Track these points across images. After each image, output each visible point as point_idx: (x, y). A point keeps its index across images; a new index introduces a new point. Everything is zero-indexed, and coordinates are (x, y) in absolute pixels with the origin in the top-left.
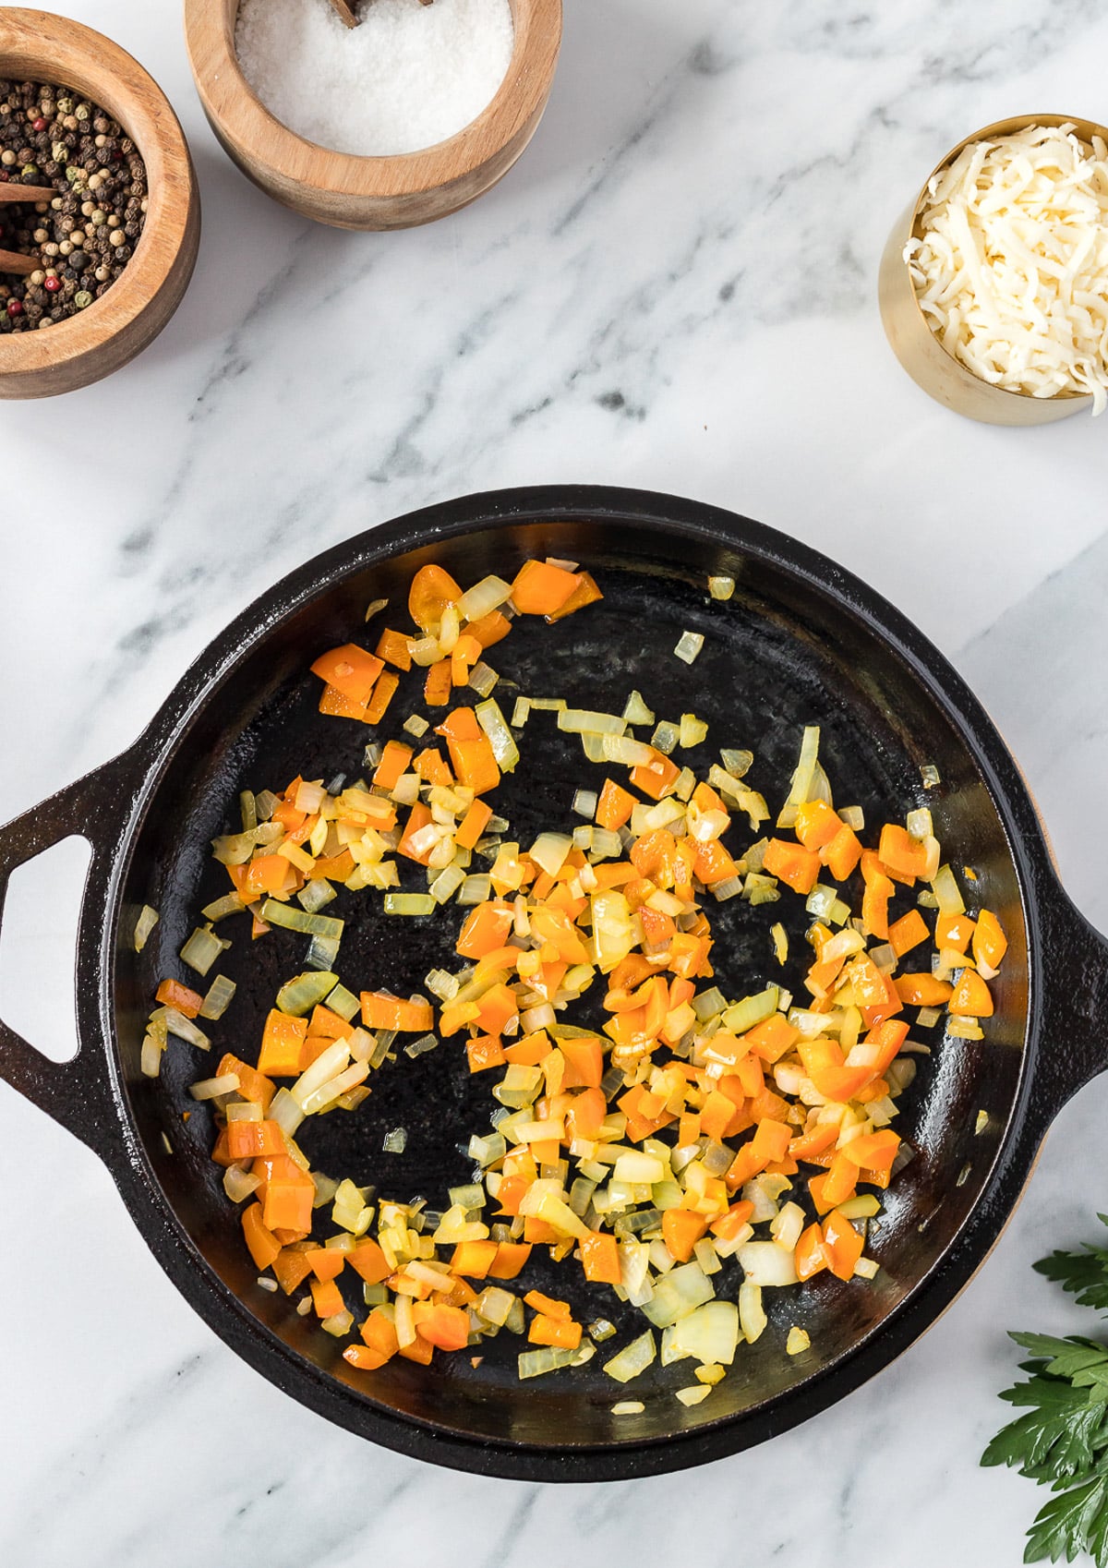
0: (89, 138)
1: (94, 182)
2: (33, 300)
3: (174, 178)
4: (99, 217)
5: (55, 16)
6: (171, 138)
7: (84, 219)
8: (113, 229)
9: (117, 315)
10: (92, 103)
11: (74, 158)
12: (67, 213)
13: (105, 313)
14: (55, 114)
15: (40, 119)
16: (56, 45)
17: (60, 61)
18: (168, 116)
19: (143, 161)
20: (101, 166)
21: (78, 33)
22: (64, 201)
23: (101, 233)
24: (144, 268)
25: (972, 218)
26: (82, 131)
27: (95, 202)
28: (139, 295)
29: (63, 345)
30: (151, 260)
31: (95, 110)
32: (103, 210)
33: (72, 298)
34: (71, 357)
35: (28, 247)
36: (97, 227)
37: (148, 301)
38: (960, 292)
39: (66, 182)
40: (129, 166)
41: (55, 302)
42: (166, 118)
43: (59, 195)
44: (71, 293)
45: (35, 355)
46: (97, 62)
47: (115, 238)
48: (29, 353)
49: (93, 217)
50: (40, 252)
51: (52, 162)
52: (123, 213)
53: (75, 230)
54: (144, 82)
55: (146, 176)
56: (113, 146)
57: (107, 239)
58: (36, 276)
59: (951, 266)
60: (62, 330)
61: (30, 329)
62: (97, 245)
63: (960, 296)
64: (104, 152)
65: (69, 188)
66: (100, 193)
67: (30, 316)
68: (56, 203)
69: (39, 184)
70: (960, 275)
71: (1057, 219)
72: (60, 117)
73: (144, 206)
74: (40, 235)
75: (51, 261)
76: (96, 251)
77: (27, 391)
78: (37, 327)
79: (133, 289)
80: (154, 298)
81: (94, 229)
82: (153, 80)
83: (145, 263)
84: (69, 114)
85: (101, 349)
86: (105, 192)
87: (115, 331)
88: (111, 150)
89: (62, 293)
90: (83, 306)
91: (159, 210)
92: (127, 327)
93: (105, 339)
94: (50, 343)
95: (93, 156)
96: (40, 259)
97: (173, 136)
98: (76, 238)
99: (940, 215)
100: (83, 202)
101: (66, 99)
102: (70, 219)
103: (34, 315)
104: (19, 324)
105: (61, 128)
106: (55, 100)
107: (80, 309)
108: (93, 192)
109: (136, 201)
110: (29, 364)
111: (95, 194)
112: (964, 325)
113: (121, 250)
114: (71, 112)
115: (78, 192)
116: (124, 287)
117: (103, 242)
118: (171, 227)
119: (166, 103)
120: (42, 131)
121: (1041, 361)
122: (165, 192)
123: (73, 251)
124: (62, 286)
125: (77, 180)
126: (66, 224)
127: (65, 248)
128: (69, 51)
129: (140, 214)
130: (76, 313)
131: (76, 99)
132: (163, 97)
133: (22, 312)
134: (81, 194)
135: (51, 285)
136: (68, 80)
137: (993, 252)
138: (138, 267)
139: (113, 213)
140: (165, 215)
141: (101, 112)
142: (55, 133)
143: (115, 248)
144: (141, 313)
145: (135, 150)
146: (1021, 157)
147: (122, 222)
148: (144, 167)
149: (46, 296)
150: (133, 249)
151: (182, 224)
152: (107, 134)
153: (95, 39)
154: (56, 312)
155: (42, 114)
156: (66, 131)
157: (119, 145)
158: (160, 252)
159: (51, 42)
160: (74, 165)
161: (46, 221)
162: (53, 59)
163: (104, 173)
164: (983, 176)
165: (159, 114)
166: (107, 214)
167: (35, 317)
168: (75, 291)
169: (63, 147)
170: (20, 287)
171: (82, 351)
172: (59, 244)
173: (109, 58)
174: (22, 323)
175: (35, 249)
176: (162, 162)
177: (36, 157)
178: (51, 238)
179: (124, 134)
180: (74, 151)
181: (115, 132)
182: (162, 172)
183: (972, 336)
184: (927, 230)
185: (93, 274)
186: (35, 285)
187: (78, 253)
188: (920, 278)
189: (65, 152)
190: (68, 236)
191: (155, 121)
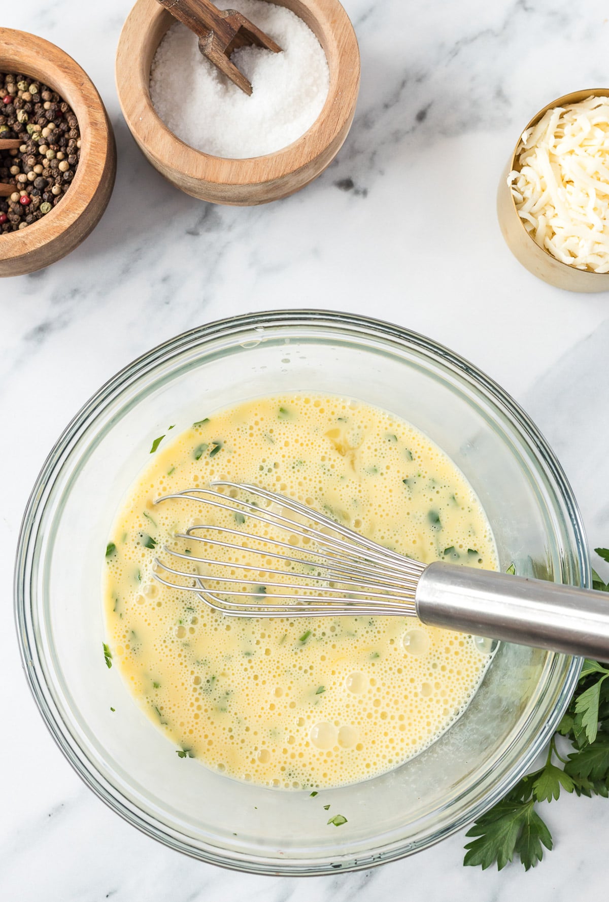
0: (39, 104)
1: (45, 132)
2: (14, 212)
3: (96, 124)
4: (51, 154)
5: (10, 30)
6: (92, 99)
7: (41, 157)
8: (60, 161)
9: (68, 215)
10: (40, 83)
11: (32, 118)
12: (30, 154)
13: (60, 215)
14: (16, 92)
15: (7, 96)
16: (13, 48)
17: (16, 58)
18: (88, 85)
19: (75, 116)
20: (49, 122)
21: (26, 39)
22: (28, 146)
23: (53, 164)
24: (83, 183)
25: (551, 156)
26: (35, 101)
27: (48, 145)
28: (81, 201)
29: (36, 239)
30: (86, 178)
31: (41, 87)
32: (53, 150)
33: (38, 208)
34: (41, 245)
35: (7, 178)
36: (50, 161)
37: (87, 204)
38: (545, 205)
39: (27, 135)
40: (67, 120)
41: (27, 211)
42: (88, 87)
43: (24, 143)
44: (38, 205)
45: (18, 247)
46: (40, 56)
47: (62, 166)
48: (14, 246)
49: (47, 154)
50: (15, 180)
51: (17, 122)
52: (66, 150)
53: (36, 164)
54: (71, 65)
55: (78, 125)
56: (55, 109)
57: (57, 167)
58: (14, 197)
59: (538, 189)
60: (34, 229)
61: (14, 231)
62: (51, 172)
63: (546, 208)
64: (51, 112)
65: (30, 138)
66: (50, 139)
67: (13, 222)
68: (23, 148)
69: (11, 137)
70: (545, 194)
72: (20, 93)
73: (79, 144)
74: (14, 169)
75: (23, 186)
76: (51, 176)
77: (15, 271)
78: (18, 229)
79: (77, 198)
80: (91, 201)
81: (48, 163)
82: (77, 63)
83: (83, 180)
84: (25, 91)
85: (60, 238)
86: (54, 138)
87: (68, 226)
88: (54, 111)
89: (32, 206)
90: (46, 212)
91: (88, 145)
92: (75, 223)
93: (61, 232)
94: (27, 238)
95: (43, 116)
96: (16, 185)
97: (93, 97)
98: (37, 169)
99: (531, 156)
100: (40, 146)
101: (23, 81)
102: (32, 158)
103: (15, 221)
104: (6, 228)
105: (22, 101)
106: (16, 83)
107: (44, 214)
109: (73, 142)
110: (15, 253)
111: (47, 140)
112: (549, 227)
113: (67, 174)
114: (27, 90)
115: (36, 140)
116: (71, 197)
117: (55, 170)
118: (97, 156)
119: (87, 77)
120: (9, 103)
122: (91, 134)
123: (36, 178)
124: (31, 201)
125: (34, 132)
127: (31, 176)
128: (21, 50)
129: (76, 150)
130: (42, 217)
131: (29, 81)
132: (84, 73)
133: (7, 221)
134: (38, 140)
135: (24, 201)
136: (23, 69)
137: (566, 179)
138: (79, 183)
139: (60, 150)
140: (92, 148)
141: (46, 88)
142: (18, 104)
143: (63, 173)
144: (83, 212)
145: (70, 109)
146: (583, 115)
147: (66, 156)
148: (76, 119)
149: (21, 208)
150: (74, 172)
151: (105, 153)
152: (51, 101)
153: (37, 41)
154: (29, 218)
155: (8, 93)
156: (25, 102)
157: (59, 107)
158: (91, 172)
159: (10, 47)
160: (32, 123)
161: (17, 161)
162: (11, 57)
163: (51, 126)
164: (559, 130)
165: (83, 84)
166: (56, 152)
167: (16, 223)
168: (40, 203)
169: (24, 113)
170: (5, 205)
171: (47, 241)
172: (27, 174)
173: (48, 52)
174: (8, 228)
175: (12, 179)
176: (87, 115)
177: (7, 120)
178: (22, 171)
179: (62, 100)
180: (31, 114)
181: (56, 99)
182: (88, 121)
183: (554, 234)
184: (522, 166)
185: (51, 191)
186: (14, 202)
187: (39, 179)
188: (519, 197)
189: (25, 115)
190: (32, 168)
191: (80, 89)
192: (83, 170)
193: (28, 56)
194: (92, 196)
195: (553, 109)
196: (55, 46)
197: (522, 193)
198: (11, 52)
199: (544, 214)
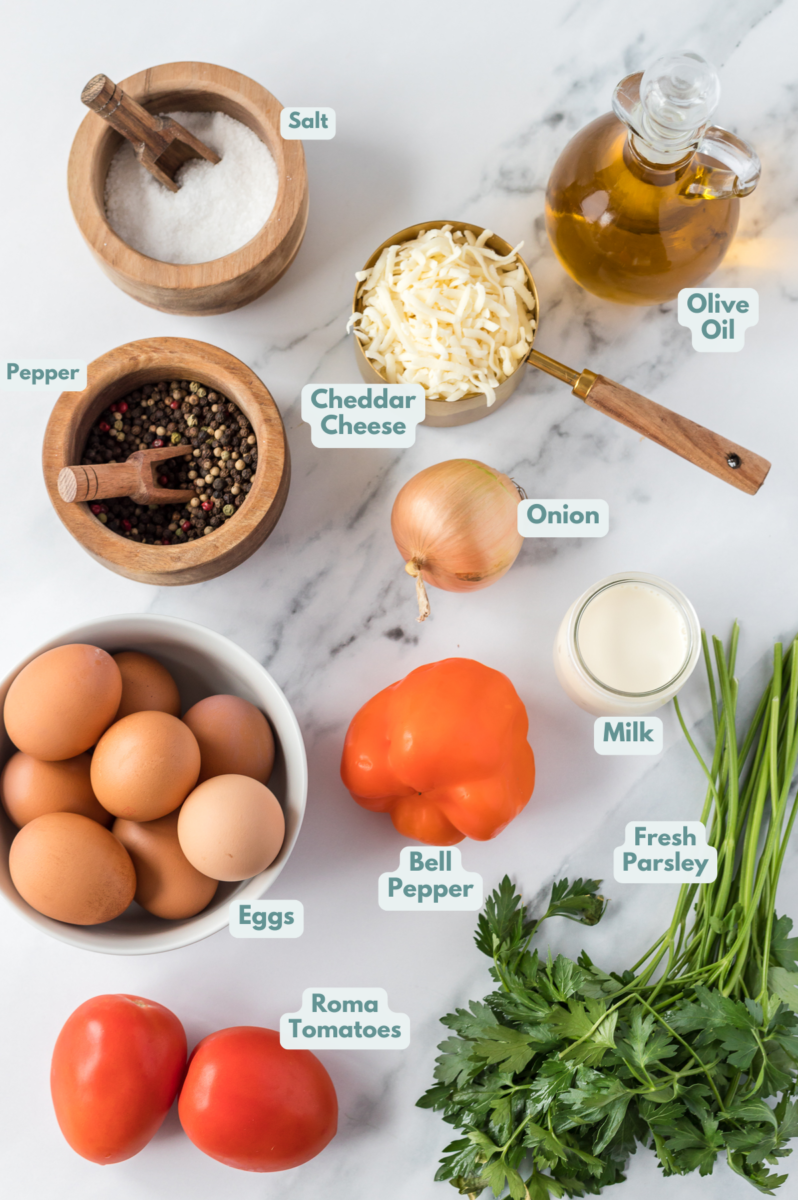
0: (207, 408)
1: (218, 434)
2: (197, 518)
3: (270, 420)
4: (226, 455)
7: (216, 459)
8: (236, 460)
9: (253, 513)
10: (207, 385)
11: (202, 422)
12: (204, 458)
13: (247, 514)
15: (174, 403)
16: (178, 355)
17: (182, 365)
19: (243, 415)
20: (220, 424)
21: (190, 345)
22: (202, 450)
23: (230, 464)
24: (264, 480)
25: (394, 295)
26: (202, 404)
27: (221, 446)
28: (266, 498)
29: (224, 540)
30: (266, 474)
31: (208, 389)
32: (227, 451)
33: (221, 511)
34: (232, 547)
35: (187, 484)
36: (226, 462)
38: (393, 342)
39: (199, 439)
40: (236, 419)
41: (211, 515)
42: (256, 384)
43: (198, 448)
44: (220, 508)
45: (210, 551)
47: (239, 465)
48: (206, 550)
49: (222, 456)
50: (194, 485)
51: (188, 428)
52: (239, 449)
53: (212, 467)
55: (250, 423)
56: (223, 410)
57: (234, 467)
58: (194, 502)
59: (381, 327)
60: (222, 532)
61: (200, 537)
62: (228, 472)
63: (394, 345)
64: (220, 415)
66: (223, 440)
67: (197, 528)
68: (196, 452)
69: (184, 444)
70: (390, 332)
71: (445, 286)
74: (192, 474)
75: (202, 489)
76: (230, 476)
78: (203, 534)
79: (260, 497)
81: (225, 464)
84: (191, 396)
86: (226, 439)
87: (256, 524)
88: (222, 412)
89: (215, 510)
90: (230, 514)
91: (264, 442)
92: (263, 520)
93: (251, 531)
94: (214, 543)
95: (213, 419)
96: (195, 490)
97: (263, 394)
98: (214, 471)
99: (373, 295)
100: (214, 449)
102: (208, 461)
104: (191, 535)
105: (189, 405)
107: (229, 517)
109: (247, 439)
111: (220, 442)
112: (399, 363)
113: (245, 472)
116: (254, 496)
117: (232, 470)
120: (177, 410)
121: (449, 377)
122: (266, 430)
123: (214, 480)
124: (213, 504)
125: (206, 436)
126: (206, 464)
127: (208, 479)
129: (251, 447)
130: (226, 520)
132: (249, 371)
133: (192, 527)
134: (211, 443)
135: (205, 505)
137: (410, 314)
138: (261, 480)
139: (234, 450)
141: (212, 390)
142: (185, 409)
143: (241, 472)
144: (269, 508)
146: (417, 252)
147: (240, 456)
149: (204, 512)
150: (253, 470)
152: (218, 403)
153: (201, 346)
154: (213, 521)
155: (174, 400)
156: (191, 407)
157: (227, 407)
159: (175, 355)
160: (204, 428)
161: (193, 465)
162: (177, 365)
163: (223, 427)
164: (397, 268)
165: (251, 383)
166: (231, 452)
167: (201, 528)
168: (222, 506)
169: (194, 418)
170: (186, 511)
171: (238, 542)
172: (204, 478)
174: (193, 534)
175: (191, 485)
177: (178, 427)
178: (200, 476)
179: (228, 401)
180: (200, 418)
181: (222, 400)
182: (262, 418)
183: (405, 369)
184: (366, 306)
185: (230, 492)
186: (194, 508)
187: (218, 480)
188: (363, 337)
189: (195, 420)
190: (208, 471)
191: (250, 388)
192: (264, 468)
193: (193, 362)
194: (275, 492)
195: (389, 246)
196: (219, 349)
197: (367, 333)
198: (176, 360)
199: (392, 352)
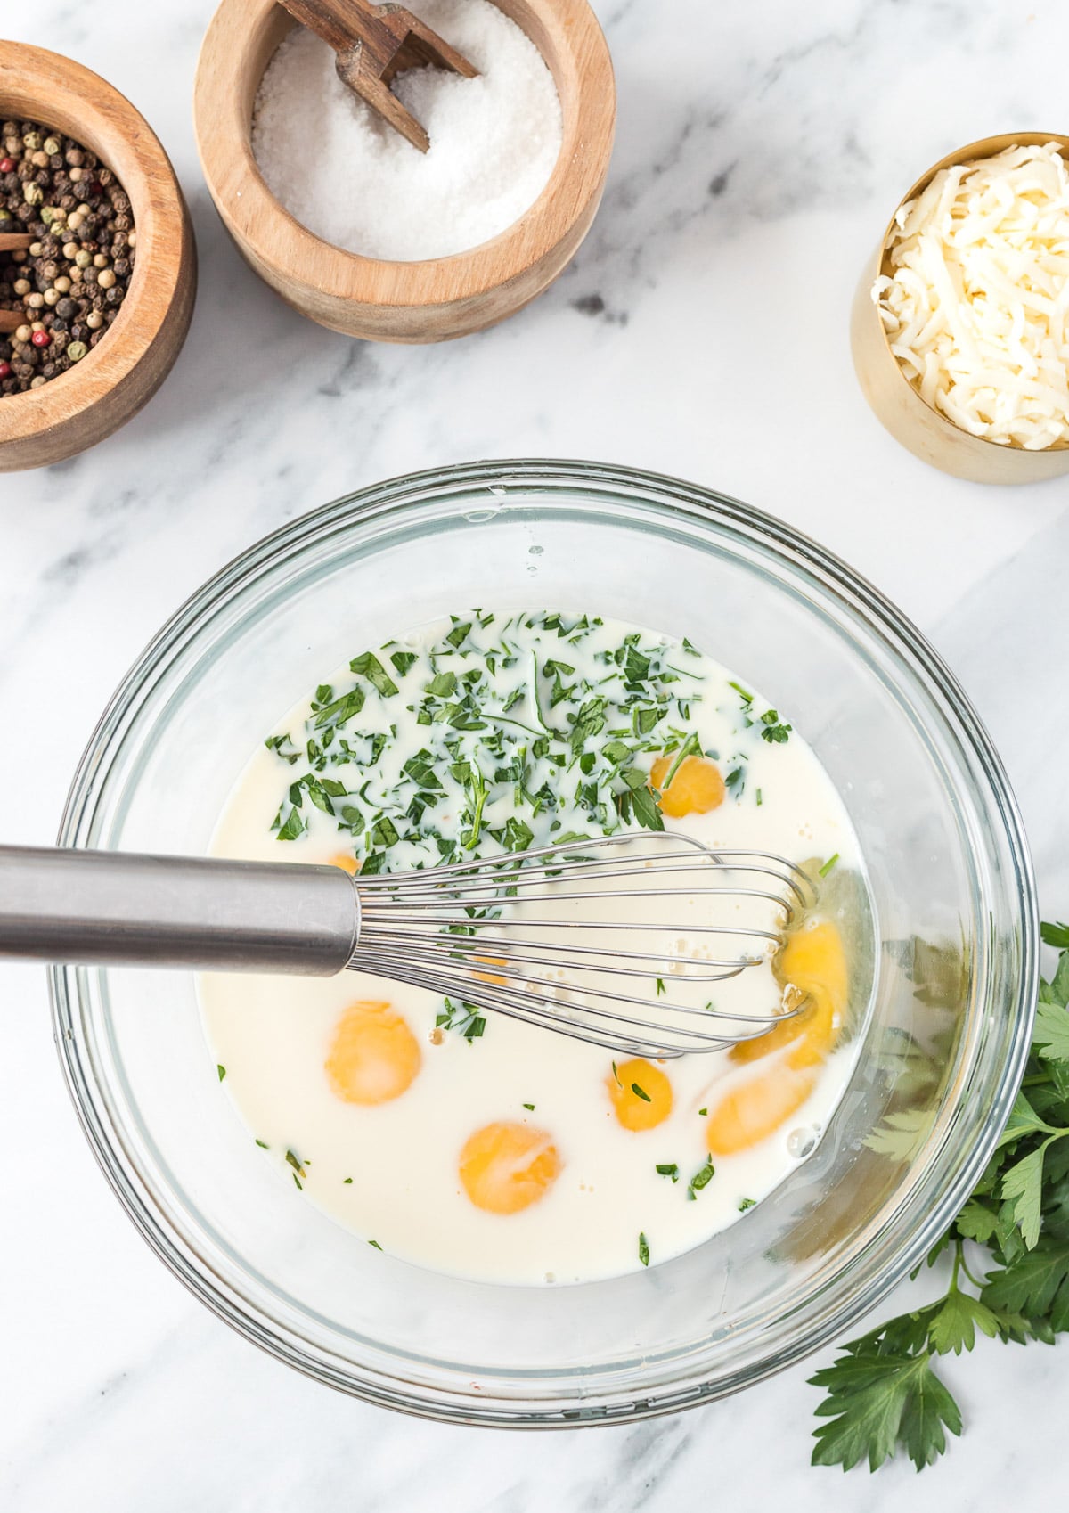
0: (63, 173)
1: (74, 220)
2: (22, 360)
3: (162, 204)
4: (84, 259)
5: (10, 43)
6: (154, 161)
7: (67, 263)
8: (100, 269)
9: (116, 363)
10: (62, 135)
11: (50, 196)
12: (47, 259)
13: (102, 362)
14: (22, 152)
15: (7, 159)
16: (16, 74)
17: (21, 91)
18: (147, 137)
19: (125, 191)
20: (79, 203)
21: (38, 58)
22: (43, 246)
23: (89, 274)
24: (141, 308)
25: (947, 250)
26: (54, 166)
27: (78, 242)
28: (138, 338)
29: (61, 404)
30: (146, 298)
31: (65, 142)
32: (88, 251)
33: (64, 352)
34: (70, 416)
35: (9, 301)
36: (83, 269)
37: (149, 343)
38: (938, 334)
39: (42, 225)
40: (110, 199)
41: (45, 358)
42: (146, 140)
43: (38, 240)
44: (63, 346)
45: (31, 419)
46: (63, 87)
47: (105, 278)
48: (24, 417)
49: (77, 259)
50: (23, 305)
51: (24, 205)
52: (109, 251)
53: (59, 275)
54: (117, 103)
55: (130, 208)
56: (89, 180)
57: (95, 281)
58: (22, 333)
59: (925, 306)
60: (57, 387)
61: (23, 391)
62: (85, 290)
63: (938, 339)
64: (82, 186)
65: (47, 230)
66: (82, 232)
67: (21, 377)
68: (35, 248)
69: (14, 230)
70: (936, 315)
71: (1043, 249)
72: (28, 154)
73: (132, 239)
74: (21, 286)
75: (37, 313)
76: (85, 296)
77: (25, 460)
78: (29, 388)
79: (131, 332)
80: (155, 339)
81: (80, 273)
82: (126, 99)
83: (140, 302)
84: (37, 150)
85: (103, 403)
86: (89, 231)
87: (116, 381)
88: (88, 183)
89: (52, 348)
90: (78, 358)
91: (149, 241)
92: (128, 376)
93: (105, 392)
94: (46, 404)
95: (70, 192)
96: (25, 312)
97: (154, 157)
98: (61, 284)
99: (911, 249)
100: (64, 244)
101: (33, 133)
102: (52, 265)
103: (25, 375)
104: (9, 388)
105: (31, 166)
106: (21, 136)
107: (74, 363)
108: (75, 232)
109: (122, 236)
110: (25, 429)
111: (77, 234)
112: (944, 372)
113: (112, 292)
114: (40, 148)
115: (58, 234)
116: (121, 332)
117: (92, 286)
118: (165, 259)
119: (144, 123)
120: (10, 171)
121: (1032, 408)
122: (154, 222)
123: (59, 299)
124: (51, 340)
125: (54, 221)
126: (49, 270)
127: (50, 296)
128: (29, 78)
129: (128, 250)
130: (70, 367)
131: (43, 133)
132: (139, 117)
133: (11, 374)
134: (61, 235)
135: (39, 340)
136: (33, 112)
137: (973, 289)
138: (134, 307)
139: (98, 252)
140: (156, 247)
141: (72, 144)
142: (25, 172)
143: (105, 290)
144: (143, 357)
145: (116, 181)
146: (998, 178)
147: (110, 262)
148: (127, 197)
149: (35, 352)
150: (126, 289)
151: (177, 254)
152: (82, 167)
153: (57, 62)
154: (48, 369)
155: (8, 154)
156: (37, 169)
157: (97, 177)
158: (155, 288)
159: (10, 72)
160: (50, 206)
161: (25, 270)
162: (13, 90)
163: (83, 209)
164: (959, 204)
165: (137, 136)
166: (93, 254)
167: (26, 378)
168: (67, 343)
169: (35, 187)
170: (6, 347)
171: (82, 408)
172: (43, 293)
173: (75, 81)
174: (12, 386)
175: (17, 302)
176: (147, 189)
177: (7, 201)
178: (34, 289)
179: (100, 165)
180: (48, 189)
181: (91, 164)
182: (148, 199)
183: (952, 383)
184: (897, 267)
185: (85, 323)
186: (23, 343)
187: (65, 301)
188: (893, 321)
189: (39, 192)
190: (51, 283)
191: (134, 145)
192: (141, 286)
193: (41, 89)
194: (156, 330)
195: (946, 168)
196: (87, 71)
197: (897, 314)
198: (12, 81)
199: (935, 351)
